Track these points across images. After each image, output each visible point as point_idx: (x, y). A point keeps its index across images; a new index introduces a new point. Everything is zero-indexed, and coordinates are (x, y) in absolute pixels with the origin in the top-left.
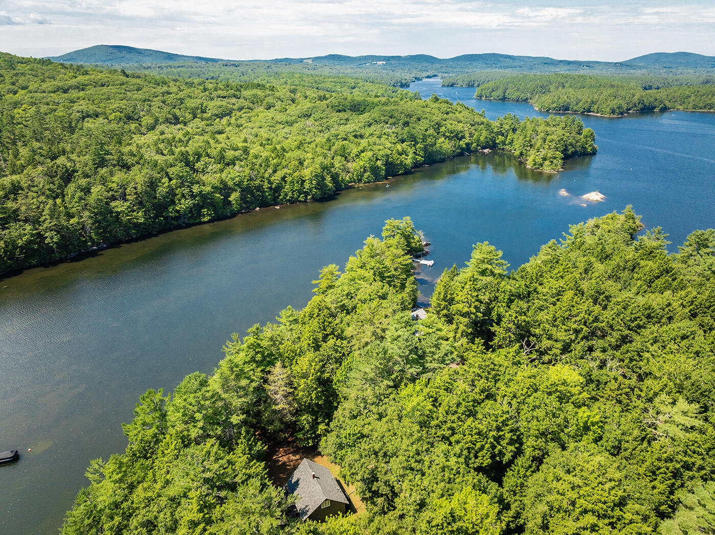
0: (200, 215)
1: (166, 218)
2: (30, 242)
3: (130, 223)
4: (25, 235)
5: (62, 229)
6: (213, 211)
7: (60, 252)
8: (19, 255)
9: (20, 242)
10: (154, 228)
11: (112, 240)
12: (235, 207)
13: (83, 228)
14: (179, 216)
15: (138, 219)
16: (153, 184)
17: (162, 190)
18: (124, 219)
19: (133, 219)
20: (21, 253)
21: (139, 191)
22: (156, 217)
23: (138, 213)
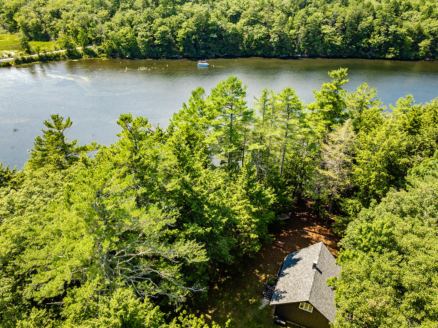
0: (387, 51)
1: (358, 48)
2: (261, 39)
3: (330, 44)
4: (260, 33)
5: (282, 35)
6: (399, 50)
7: (276, 51)
8: (253, 46)
9: (256, 37)
10: (346, 52)
11: (312, 53)
12: (421, 53)
13: (296, 39)
14: (369, 48)
15: (336, 42)
16: (359, 18)
17: (364, 24)
18: (326, 39)
19: (333, 41)
20: (255, 45)
21: (346, 21)
22: (350, 44)
23: (338, 38)
